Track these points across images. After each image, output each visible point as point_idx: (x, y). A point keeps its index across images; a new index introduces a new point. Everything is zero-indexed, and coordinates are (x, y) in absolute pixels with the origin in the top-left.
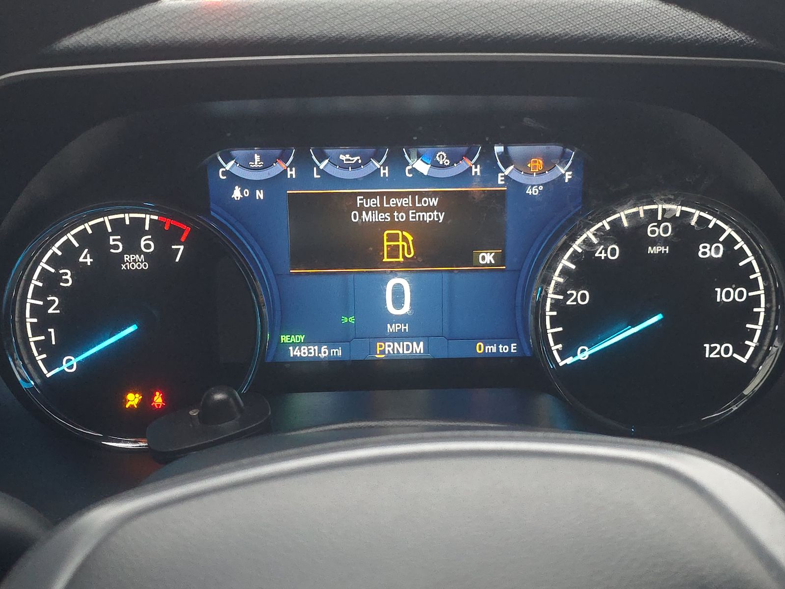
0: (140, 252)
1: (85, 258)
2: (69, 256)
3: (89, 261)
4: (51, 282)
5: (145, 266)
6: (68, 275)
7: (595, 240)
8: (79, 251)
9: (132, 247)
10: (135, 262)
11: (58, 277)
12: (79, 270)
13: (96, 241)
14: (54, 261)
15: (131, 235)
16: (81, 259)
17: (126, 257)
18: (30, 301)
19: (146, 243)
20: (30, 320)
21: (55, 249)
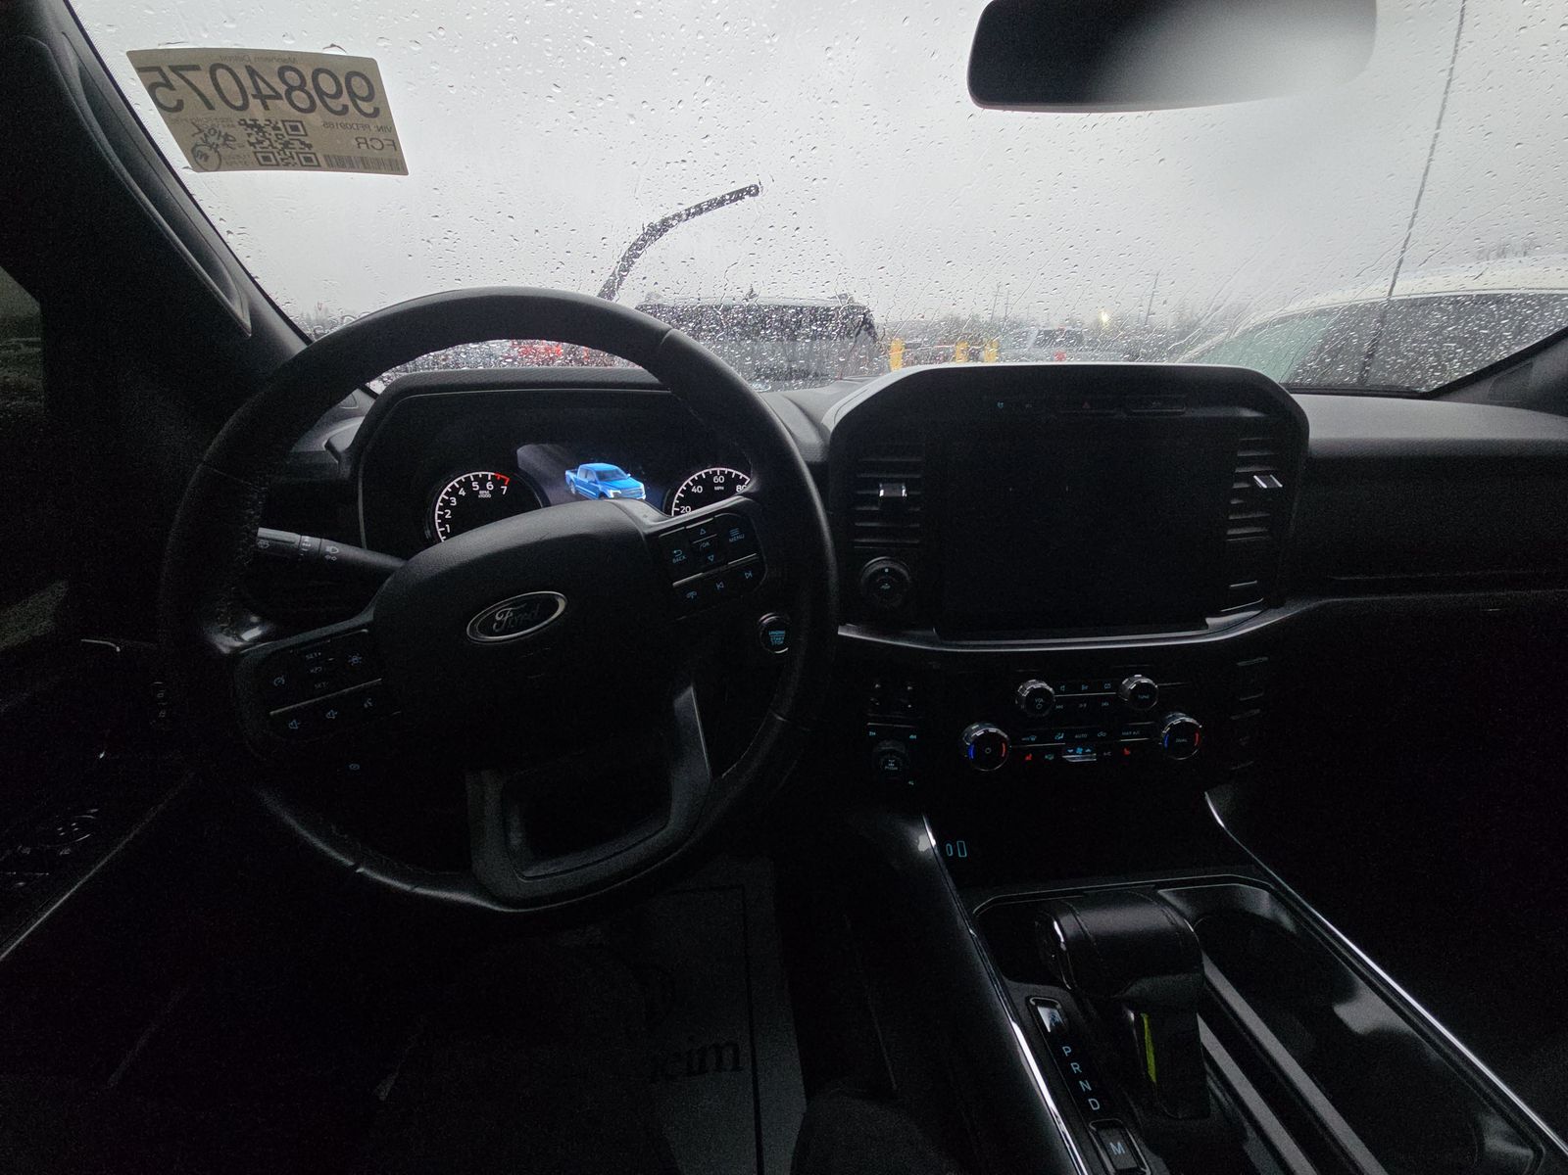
0: (487, 490)
1: (462, 492)
2: (454, 492)
3: (464, 494)
4: (446, 504)
5: (489, 496)
6: (454, 500)
7: (691, 484)
8: (460, 489)
9: (483, 487)
10: (484, 494)
11: (450, 501)
12: (459, 498)
13: (467, 485)
14: (447, 493)
15: (482, 482)
16: (460, 493)
17: (481, 492)
18: (437, 512)
19: (489, 485)
20: (437, 521)
21: (448, 488)
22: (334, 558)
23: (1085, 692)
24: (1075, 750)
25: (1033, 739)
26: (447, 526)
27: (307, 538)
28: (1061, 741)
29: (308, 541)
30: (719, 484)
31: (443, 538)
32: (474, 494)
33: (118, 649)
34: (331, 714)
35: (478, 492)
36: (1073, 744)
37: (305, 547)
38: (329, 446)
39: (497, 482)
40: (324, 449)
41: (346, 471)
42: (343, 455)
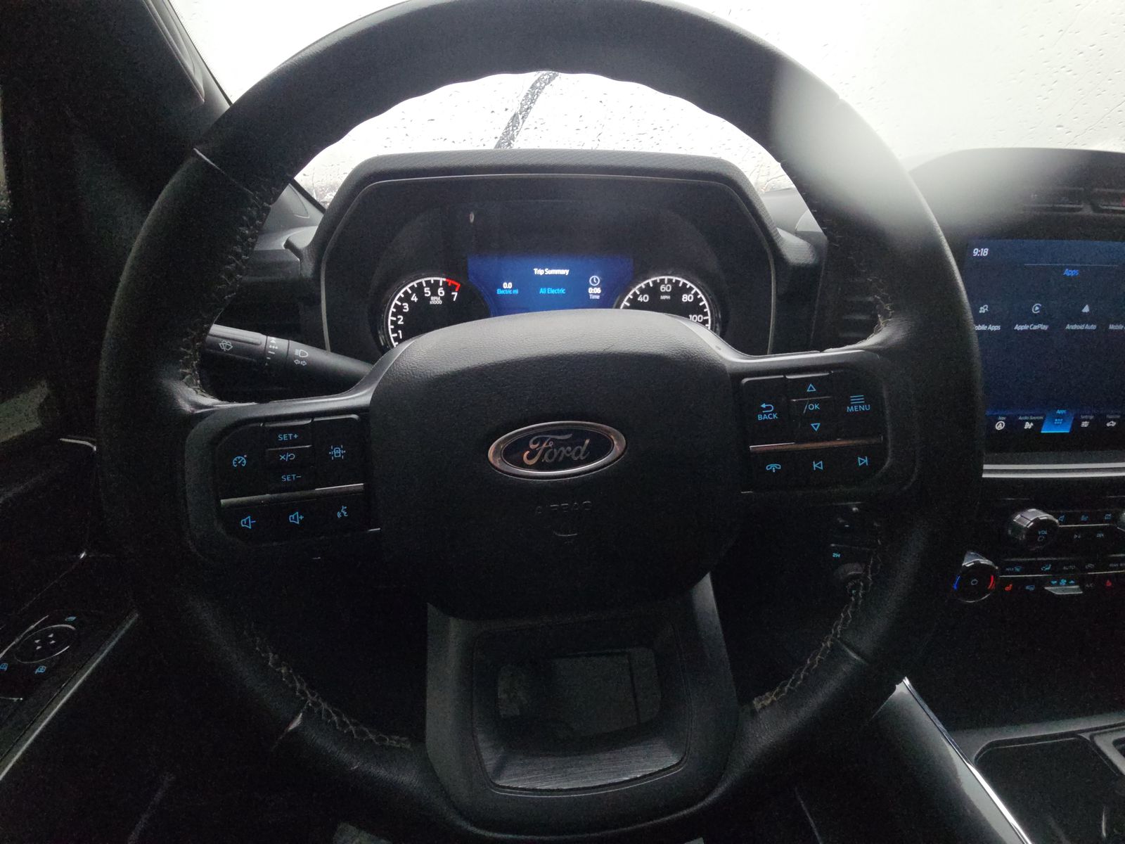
0: (438, 296)
1: (414, 298)
2: (407, 298)
3: (416, 300)
4: (399, 309)
5: (440, 302)
6: (406, 305)
7: (638, 293)
8: (412, 294)
9: (434, 293)
10: (435, 301)
11: (402, 307)
12: (411, 303)
13: (419, 290)
14: (400, 299)
15: (434, 287)
16: (412, 299)
17: (432, 298)
18: (391, 318)
19: (441, 291)
20: (391, 327)
21: (401, 294)
22: (304, 363)
23: (1085, 522)
24: (1059, 581)
25: (1018, 570)
26: (400, 332)
27: (273, 340)
28: (1047, 572)
29: (276, 344)
30: (666, 293)
31: (395, 344)
32: (424, 300)
33: (95, 449)
34: (296, 518)
35: (429, 299)
36: (1057, 573)
37: (272, 350)
38: (289, 245)
39: (449, 289)
40: (284, 248)
41: (308, 269)
42: (305, 253)
